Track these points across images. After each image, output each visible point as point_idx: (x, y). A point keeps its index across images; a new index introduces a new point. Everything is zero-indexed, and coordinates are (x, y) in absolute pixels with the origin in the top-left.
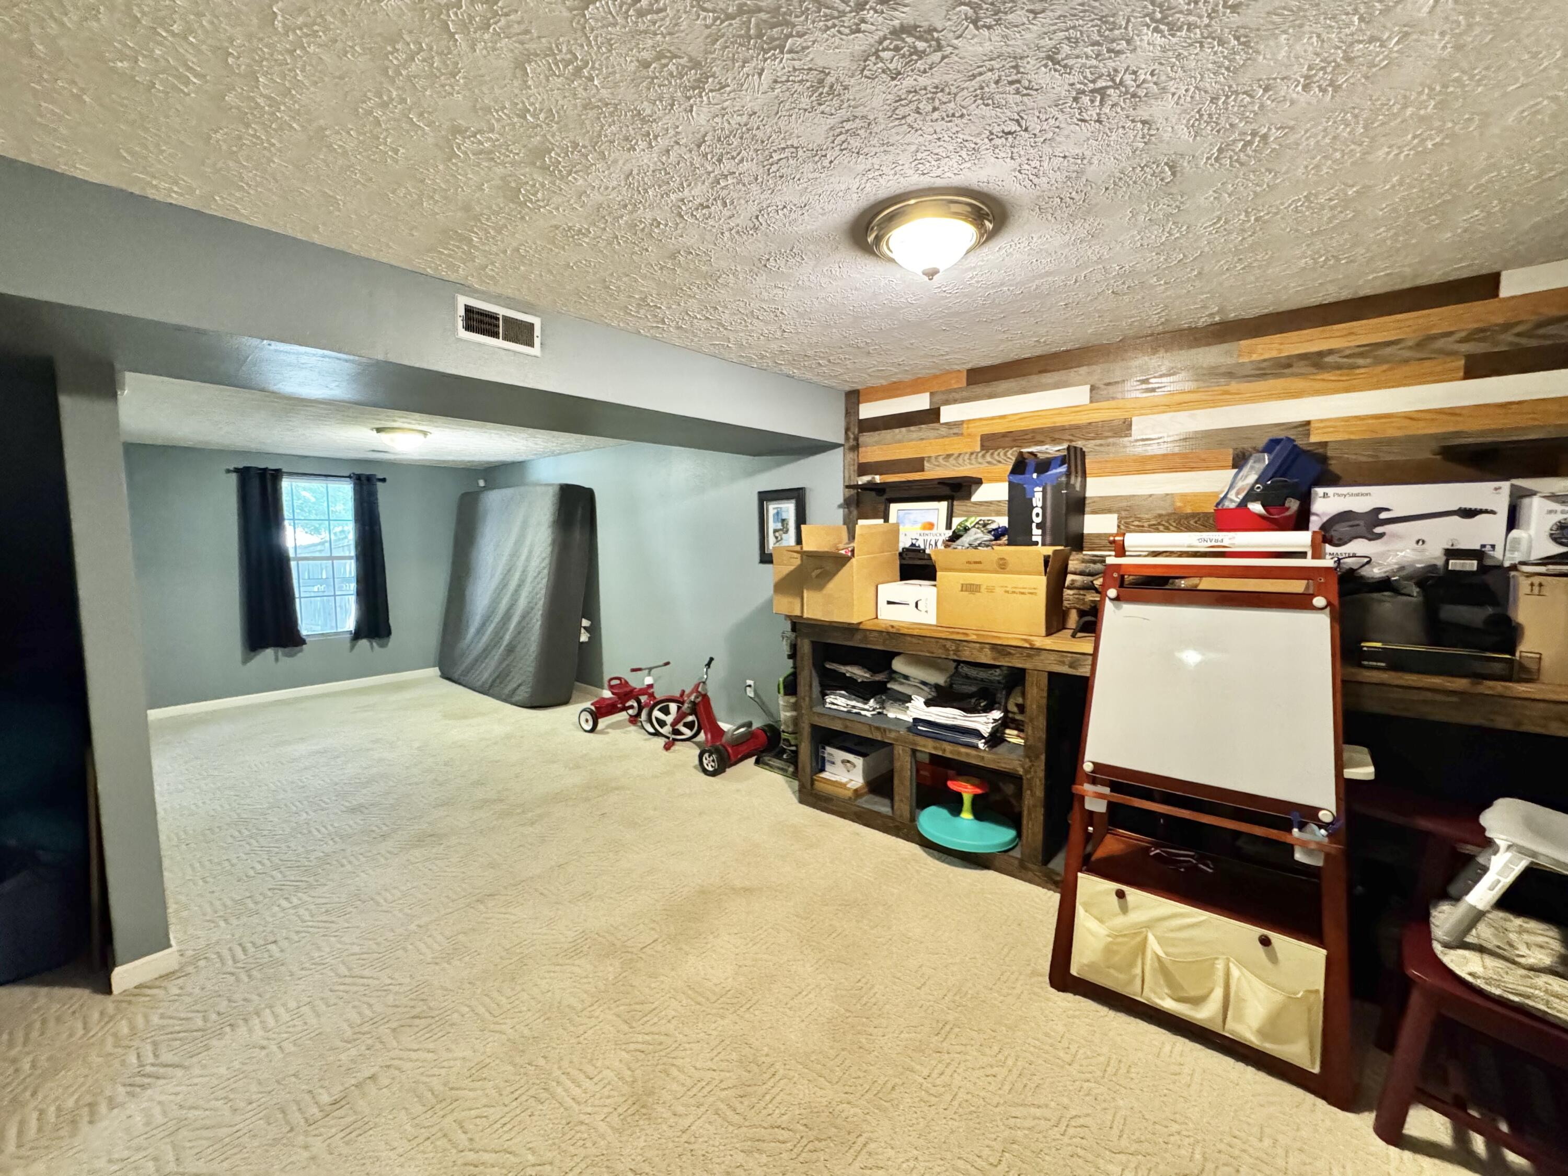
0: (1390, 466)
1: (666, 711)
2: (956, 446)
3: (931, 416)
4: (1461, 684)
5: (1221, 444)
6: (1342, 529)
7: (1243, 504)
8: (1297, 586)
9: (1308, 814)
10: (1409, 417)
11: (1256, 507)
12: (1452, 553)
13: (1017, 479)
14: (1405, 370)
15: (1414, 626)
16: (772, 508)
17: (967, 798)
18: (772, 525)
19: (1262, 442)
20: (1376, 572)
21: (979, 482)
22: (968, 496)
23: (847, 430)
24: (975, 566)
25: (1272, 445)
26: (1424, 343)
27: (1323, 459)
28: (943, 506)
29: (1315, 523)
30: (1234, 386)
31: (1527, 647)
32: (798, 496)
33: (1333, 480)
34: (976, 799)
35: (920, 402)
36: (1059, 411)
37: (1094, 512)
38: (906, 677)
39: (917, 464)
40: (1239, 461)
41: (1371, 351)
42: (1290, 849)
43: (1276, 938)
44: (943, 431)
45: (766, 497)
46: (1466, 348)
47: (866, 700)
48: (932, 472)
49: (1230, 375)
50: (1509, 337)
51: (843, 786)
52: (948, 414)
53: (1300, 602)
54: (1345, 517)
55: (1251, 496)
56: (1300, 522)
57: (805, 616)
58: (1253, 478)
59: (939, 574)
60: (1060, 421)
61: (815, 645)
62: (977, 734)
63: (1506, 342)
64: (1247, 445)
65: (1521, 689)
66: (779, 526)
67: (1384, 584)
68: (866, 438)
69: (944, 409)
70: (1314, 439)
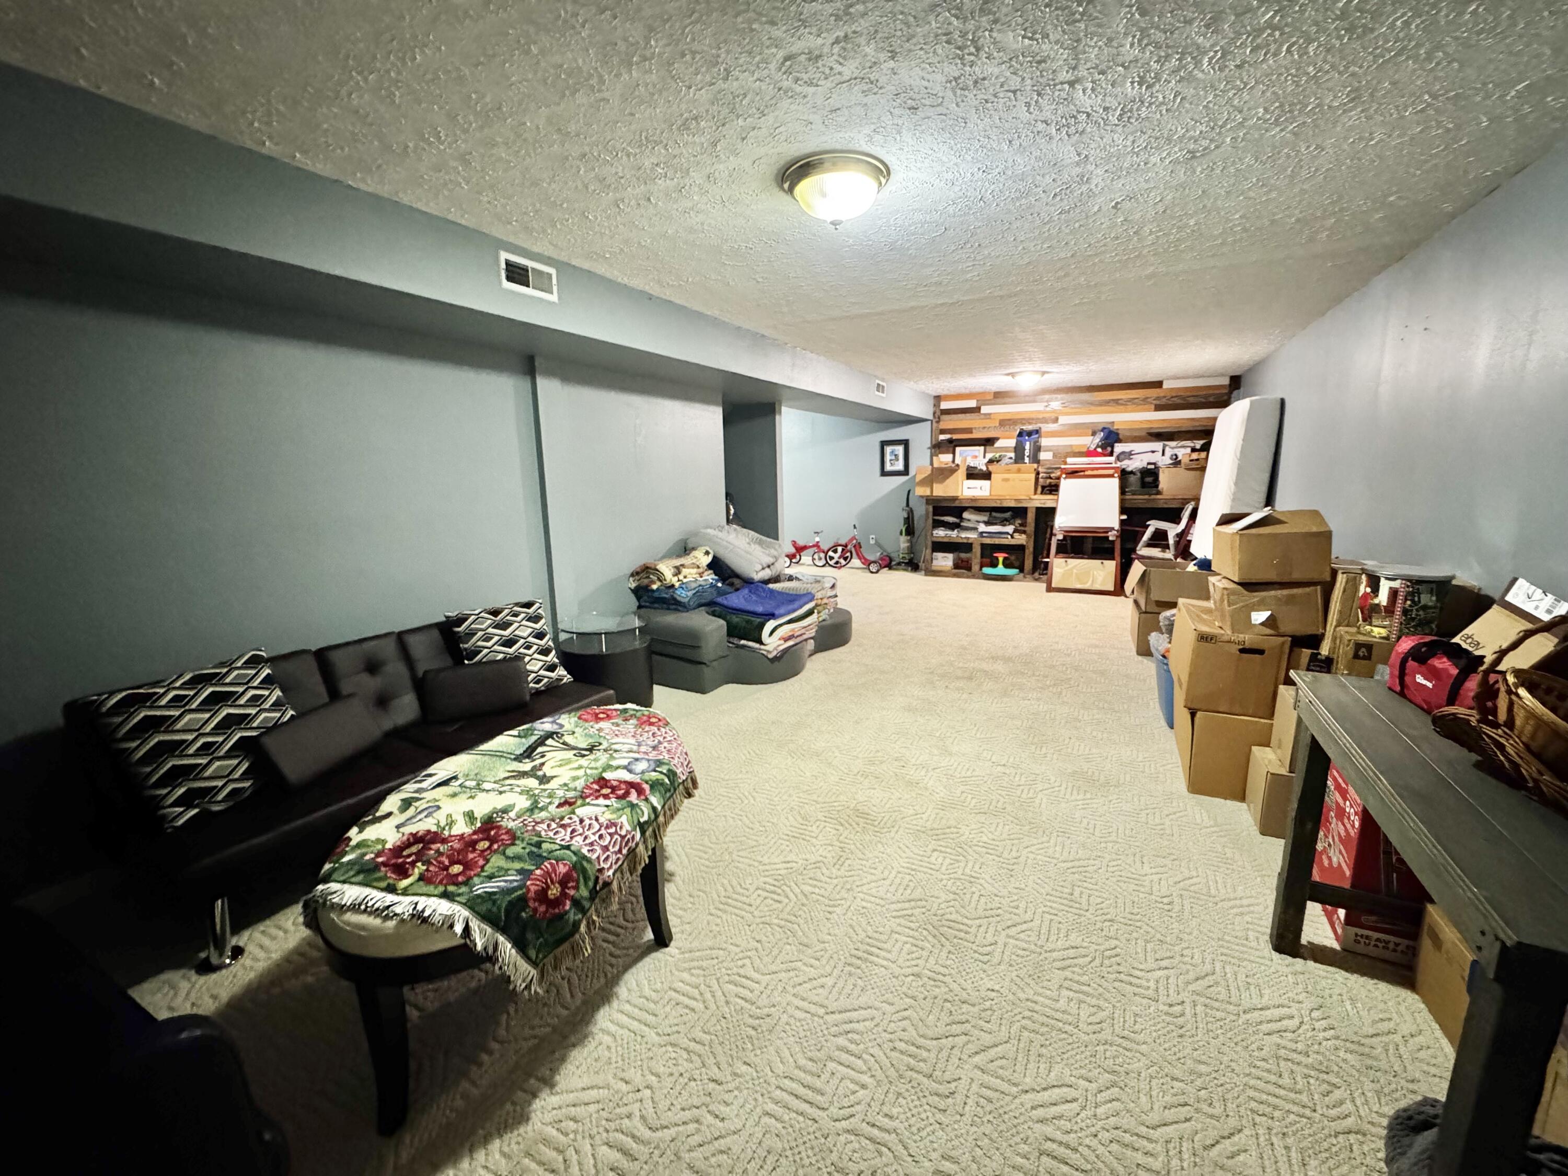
0: (1136, 437)
1: (835, 551)
2: (987, 423)
3: (977, 410)
4: (1146, 497)
5: (1088, 428)
6: (1122, 457)
7: (1095, 449)
8: (1111, 472)
9: (1112, 529)
10: (1141, 422)
11: (1099, 450)
12: (1149, 464)
13: (1020, 439)
14: (1140, 407)
15: (1139, 484)
16: (888, 449)
17: (1001, 560)
18: (888, 457)
19: (1100, 428)
20: (1129, 469)
21: (997, 439)
22: (993, 445)
23: (934, 413)
24: (1009, 471)
25: (1103, 429)
26: (1145, 400)
27: (1118, 434)
28: (982, 448)
29: (1115, 454)
30: (1093, 408)
31: (1161, 487)
32: (906, 443)
33: (1119, 441)
34: (1005, 559)
35: (972, 404)
36: (1032, 412)
37: (1045, 451)
38: (969, 520)
39: (969, 430)
40: (1094, 434)
41: (1131, 400)
42: (1108, 537)
43: (1105, 562)
44: (982, 417)
45: (884, 444)
46: (1155, 402)
47: (953, 530)
48: (976, 435)
49: (1092, 404)
50: (1164, 400)
51: (946, 566)
52: (984, 409)
53: (1112, 476)
54: (1123, 453)
55: (1098, 446)
56: (1111, 454)
57: (934, 494)
58: (1098, 440)
59: (993, 476)
60: (1033, 416)
61: (934, 507)
62: (1008, 533)
63: (1164, 402)
64: (1096, 429)
65: (1159, 497)
66: (893, 457)
67: (1132, 472)
68: (944, 417)
69: (983, 408)
70: (1115, 427)
